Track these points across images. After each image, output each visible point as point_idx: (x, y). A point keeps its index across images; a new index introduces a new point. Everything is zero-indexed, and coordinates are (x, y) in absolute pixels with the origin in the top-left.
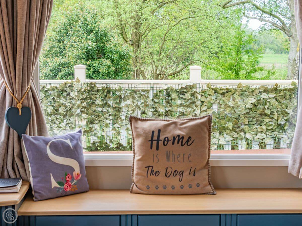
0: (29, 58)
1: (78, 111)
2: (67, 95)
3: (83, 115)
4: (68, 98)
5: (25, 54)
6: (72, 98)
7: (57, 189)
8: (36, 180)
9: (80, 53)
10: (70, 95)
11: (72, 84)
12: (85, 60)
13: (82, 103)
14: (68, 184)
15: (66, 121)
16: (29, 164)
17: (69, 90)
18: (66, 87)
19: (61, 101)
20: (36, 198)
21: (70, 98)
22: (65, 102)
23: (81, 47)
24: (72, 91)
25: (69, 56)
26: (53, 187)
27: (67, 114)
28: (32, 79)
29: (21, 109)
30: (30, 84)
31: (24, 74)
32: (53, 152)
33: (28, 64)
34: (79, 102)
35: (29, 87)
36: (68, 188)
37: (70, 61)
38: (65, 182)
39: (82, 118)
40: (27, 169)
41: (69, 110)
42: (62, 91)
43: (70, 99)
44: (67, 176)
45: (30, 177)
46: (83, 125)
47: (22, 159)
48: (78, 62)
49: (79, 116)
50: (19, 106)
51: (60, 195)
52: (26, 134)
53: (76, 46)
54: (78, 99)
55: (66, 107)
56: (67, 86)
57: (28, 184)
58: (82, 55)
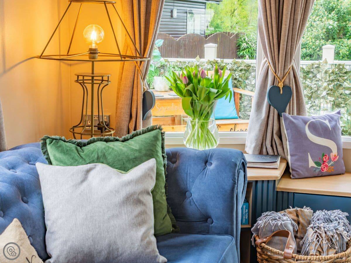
0: (293, 37)
1: (324, 93)
2: (314, 77)
3: (329, 98)
4: (314, 79)
5: (289, 33)
6: (318, 79)
7: (314, 169)
8: (294, 158)
9: (319, 33)
10: (316, 77)
11: (319, 65)
12: (324, 40)
13: (328, 85)
14: (325, 164)
15: (311, 104)
16: (288, 143)
17: (315, 72)
18: (313, 69)
19: (307, 82)
20: (293, 176)
21: (317, 79)
22: (311, 84)
23: (321, 26)
24: (319, 72)
25: (308, 36)
26: (310, 167)
27: (312, 96)
28: (294, 60)
29: (282, 88)
30: (292, 64)
31: (287, 53)
32: (311, 132)
33: (292, 44)
34: (325, 84)
35: (291, 67)
36: (324, 169)
37: (309, 41)
38: (322, 163)
39: (328, 101)
40: (285, 147)
41: (314, 92)
42: (308, 72)
43: (317, 81)
44: (324, 156)
45: (288, 155)
46: (328, 108)
47: (280, 137)
48: (317, 43)
49: (324, 99)
50: (281, 85)
51: (316, 175)
52: (286, 112)
53: (315, 26)
54: (324, 81)
55: (311, 88)
56: (314, 67)
57: (286, 162)
58: (322, 35)
